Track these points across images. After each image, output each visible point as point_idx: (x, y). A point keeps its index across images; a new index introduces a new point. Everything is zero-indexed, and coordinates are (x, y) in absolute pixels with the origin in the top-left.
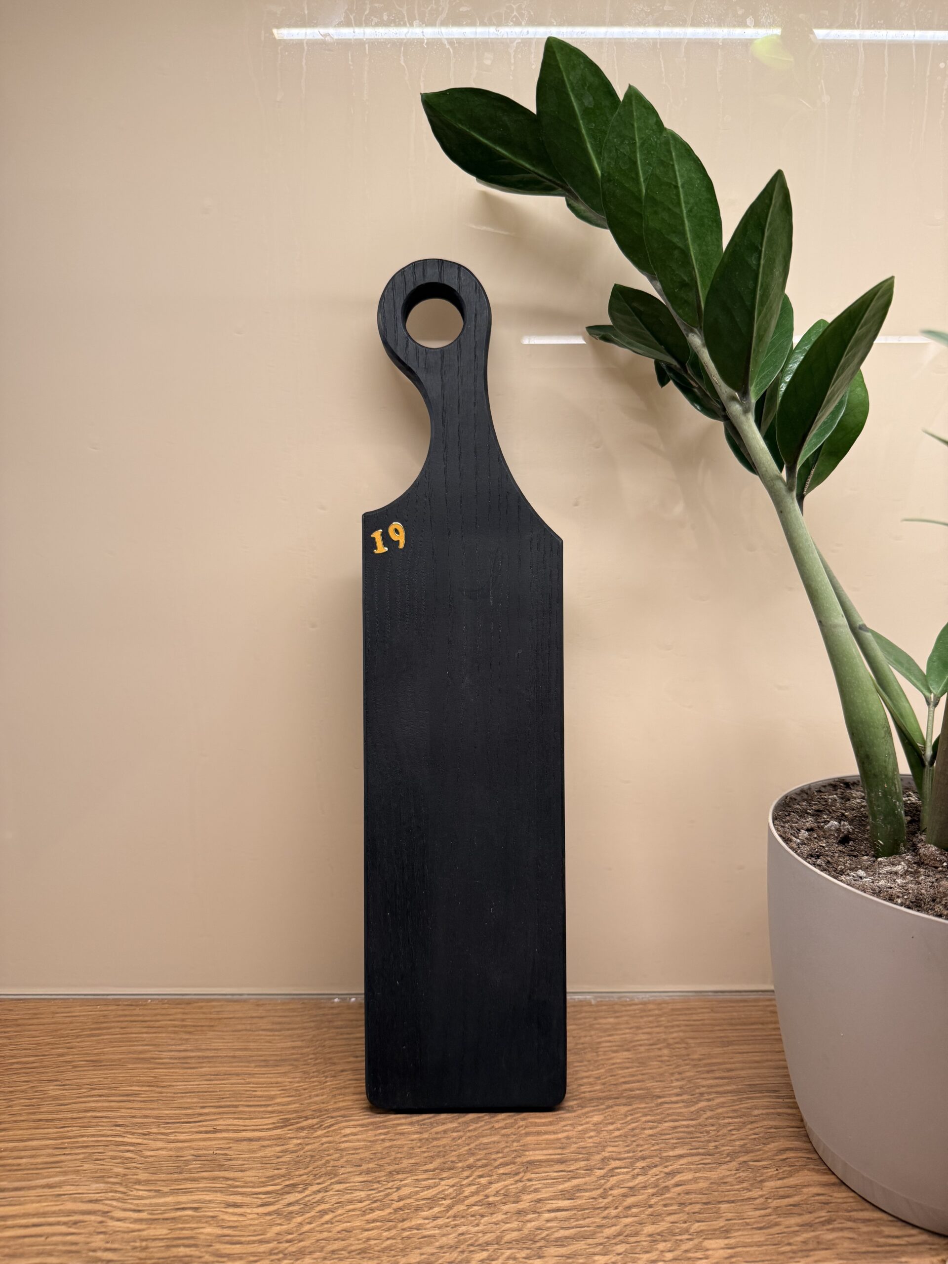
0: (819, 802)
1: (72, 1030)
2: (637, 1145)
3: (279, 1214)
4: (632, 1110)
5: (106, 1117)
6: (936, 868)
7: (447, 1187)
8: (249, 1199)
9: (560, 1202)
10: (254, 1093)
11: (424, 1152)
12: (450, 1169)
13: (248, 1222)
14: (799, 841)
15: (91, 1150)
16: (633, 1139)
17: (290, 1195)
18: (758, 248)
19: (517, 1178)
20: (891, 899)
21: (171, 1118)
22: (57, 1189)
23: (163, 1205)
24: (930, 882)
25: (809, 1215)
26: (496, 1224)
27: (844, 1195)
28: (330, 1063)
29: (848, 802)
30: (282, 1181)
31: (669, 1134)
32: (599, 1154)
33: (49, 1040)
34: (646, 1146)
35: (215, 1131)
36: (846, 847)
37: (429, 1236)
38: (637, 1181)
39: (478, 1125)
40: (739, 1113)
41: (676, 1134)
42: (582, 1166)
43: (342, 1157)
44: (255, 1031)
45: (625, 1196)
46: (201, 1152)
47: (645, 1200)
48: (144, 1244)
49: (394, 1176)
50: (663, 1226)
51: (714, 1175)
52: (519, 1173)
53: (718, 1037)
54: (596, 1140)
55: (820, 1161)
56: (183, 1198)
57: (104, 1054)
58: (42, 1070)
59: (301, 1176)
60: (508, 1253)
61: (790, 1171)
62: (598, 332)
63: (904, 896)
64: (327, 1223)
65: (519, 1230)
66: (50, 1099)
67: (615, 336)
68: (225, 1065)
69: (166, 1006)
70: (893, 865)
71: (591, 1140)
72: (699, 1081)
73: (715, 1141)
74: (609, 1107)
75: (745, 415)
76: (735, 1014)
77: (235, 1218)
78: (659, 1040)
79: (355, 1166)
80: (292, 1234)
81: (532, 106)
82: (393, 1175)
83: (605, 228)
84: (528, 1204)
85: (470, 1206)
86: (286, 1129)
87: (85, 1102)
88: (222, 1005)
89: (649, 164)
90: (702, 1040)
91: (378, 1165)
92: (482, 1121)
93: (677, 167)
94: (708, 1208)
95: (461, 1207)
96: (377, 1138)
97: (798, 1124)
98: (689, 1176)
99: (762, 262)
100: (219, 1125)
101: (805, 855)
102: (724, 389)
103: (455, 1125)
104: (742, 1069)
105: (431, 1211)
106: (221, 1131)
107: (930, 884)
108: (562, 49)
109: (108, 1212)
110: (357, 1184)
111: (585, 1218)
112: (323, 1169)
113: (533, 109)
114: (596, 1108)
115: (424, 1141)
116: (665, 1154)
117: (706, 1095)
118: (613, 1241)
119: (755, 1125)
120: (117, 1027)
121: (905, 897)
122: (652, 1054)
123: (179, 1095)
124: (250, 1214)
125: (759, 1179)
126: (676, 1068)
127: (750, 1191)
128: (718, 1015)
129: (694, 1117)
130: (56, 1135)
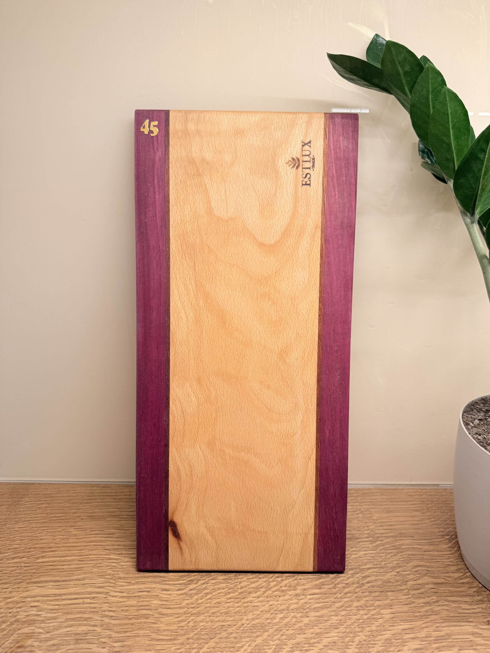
1: (78, 500)
3: (187, 595)
5: (101, 545)
7: (263, 582)
9: (315, 590)
13: (173, 598)
15: (96, 562)
17: (191, 585)
22: (83, 581)
23: (133, 589)
25: (428, 598)
26: (286, 601)
30: (186, 578)
31: (363, 557)
33: (68, 505)
34: (353, 564)
37: (256, 606)
38: (349, 581)
40: (395, 548)
41: (367, 558)
45: (344, 588)
47: (354, 590)
48: (127, 608)
50: (362, 602)
51: (384, 578)
53: (384, 508)
56: (142, 586)
57: (94, 512)
58: (67, 521)
60: (293, 614)
61: (419, 576)
64: (209, 599)
65: (297, 604)
66: (73, 536)
69: (121, 488)
72: (376, 531)
73: (385, 561)
76: (392, 496)
77: (167, 596)
78: (357, 509)
80: (193, 604)
84: (300, 591)
85: (273, 592)
87: (90, 537)
90: (377, 510)
94: (382, 594)
95: (269, 592)
104: (396, 525)
105: (256, 594)
109: (108, 593)
111: (326, 598)
116: (362, 567)
117: (380, 538)
118: (340, 610)
119: (403, 553)
120: (99, 499)
122: (354, 517)
124: (173, 594)
125: (405, 580)
126: (365, 524)
127: (401, 586)
128: (384, 497)
129: (375, 549)
130: (78, 554)
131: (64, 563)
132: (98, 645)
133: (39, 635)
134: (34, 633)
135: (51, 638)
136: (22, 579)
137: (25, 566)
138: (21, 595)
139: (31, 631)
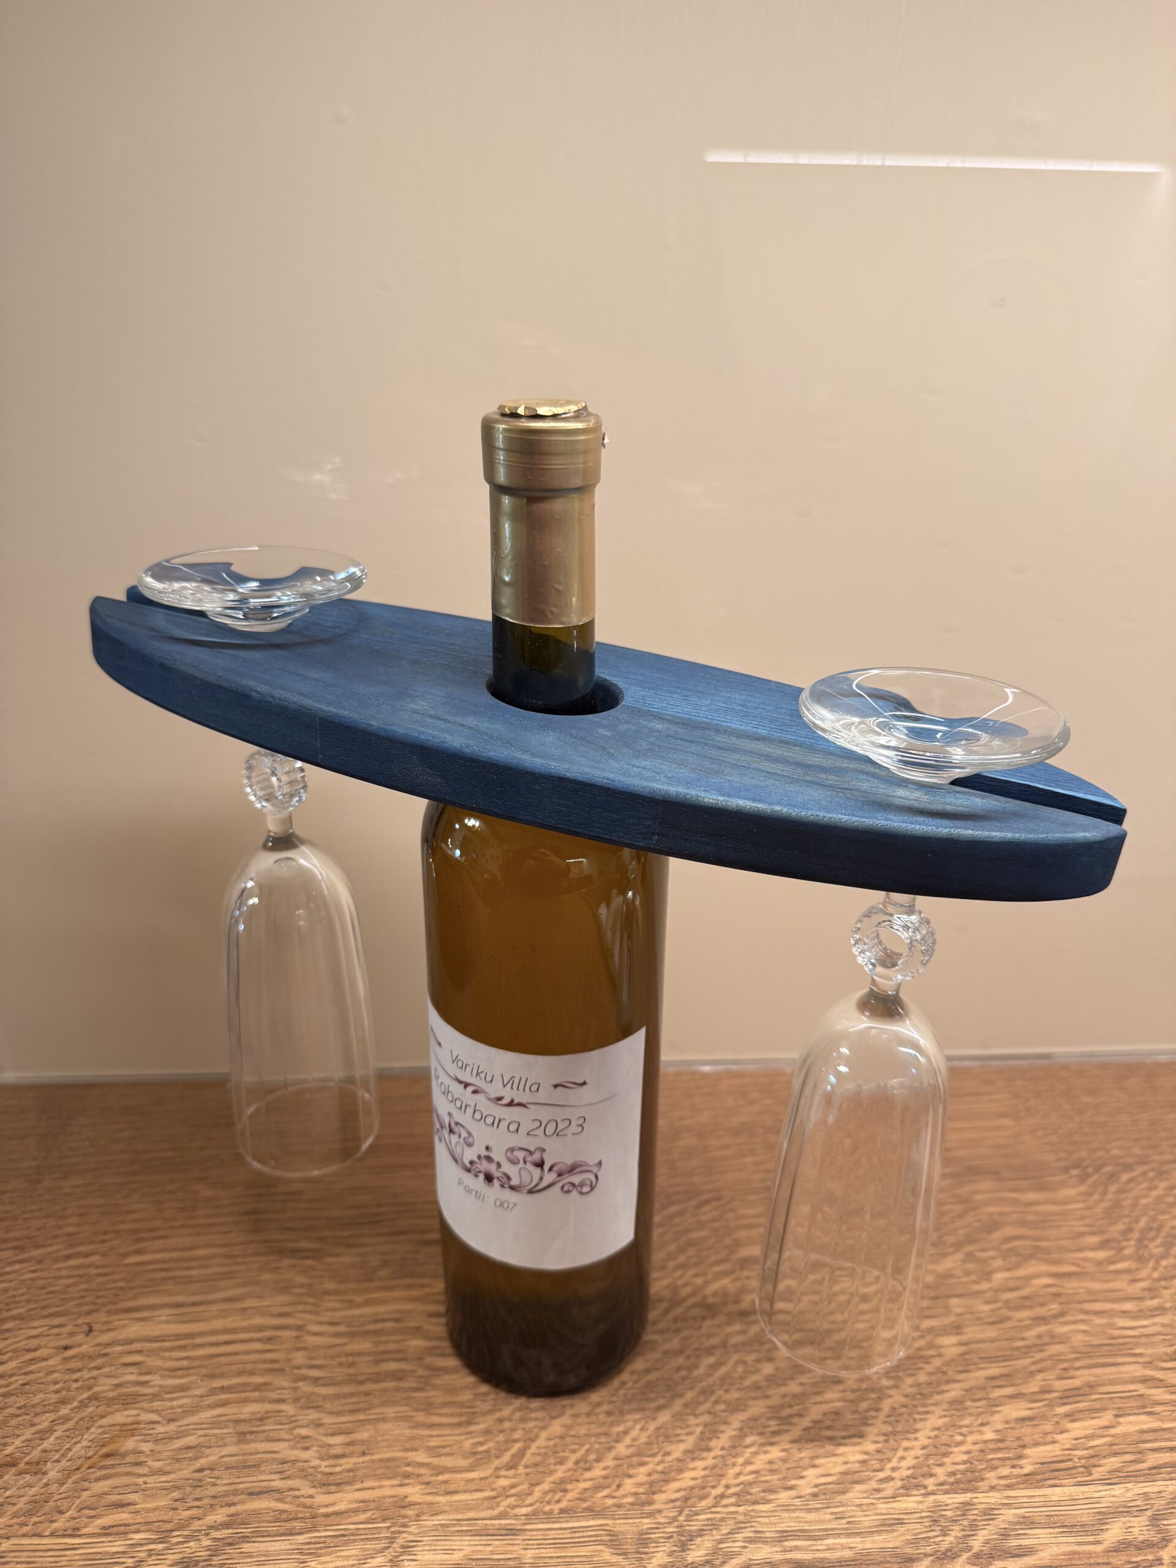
25: (1041, 1308)
131: (192, 1264)
132: (292, 1443)
133: (151, 1426)
134: (138, 1423)
135: (180, 1432)
136: (94, 1304)
137: (99, 1275)
138: (97, 1341)
139: (131, 1420)
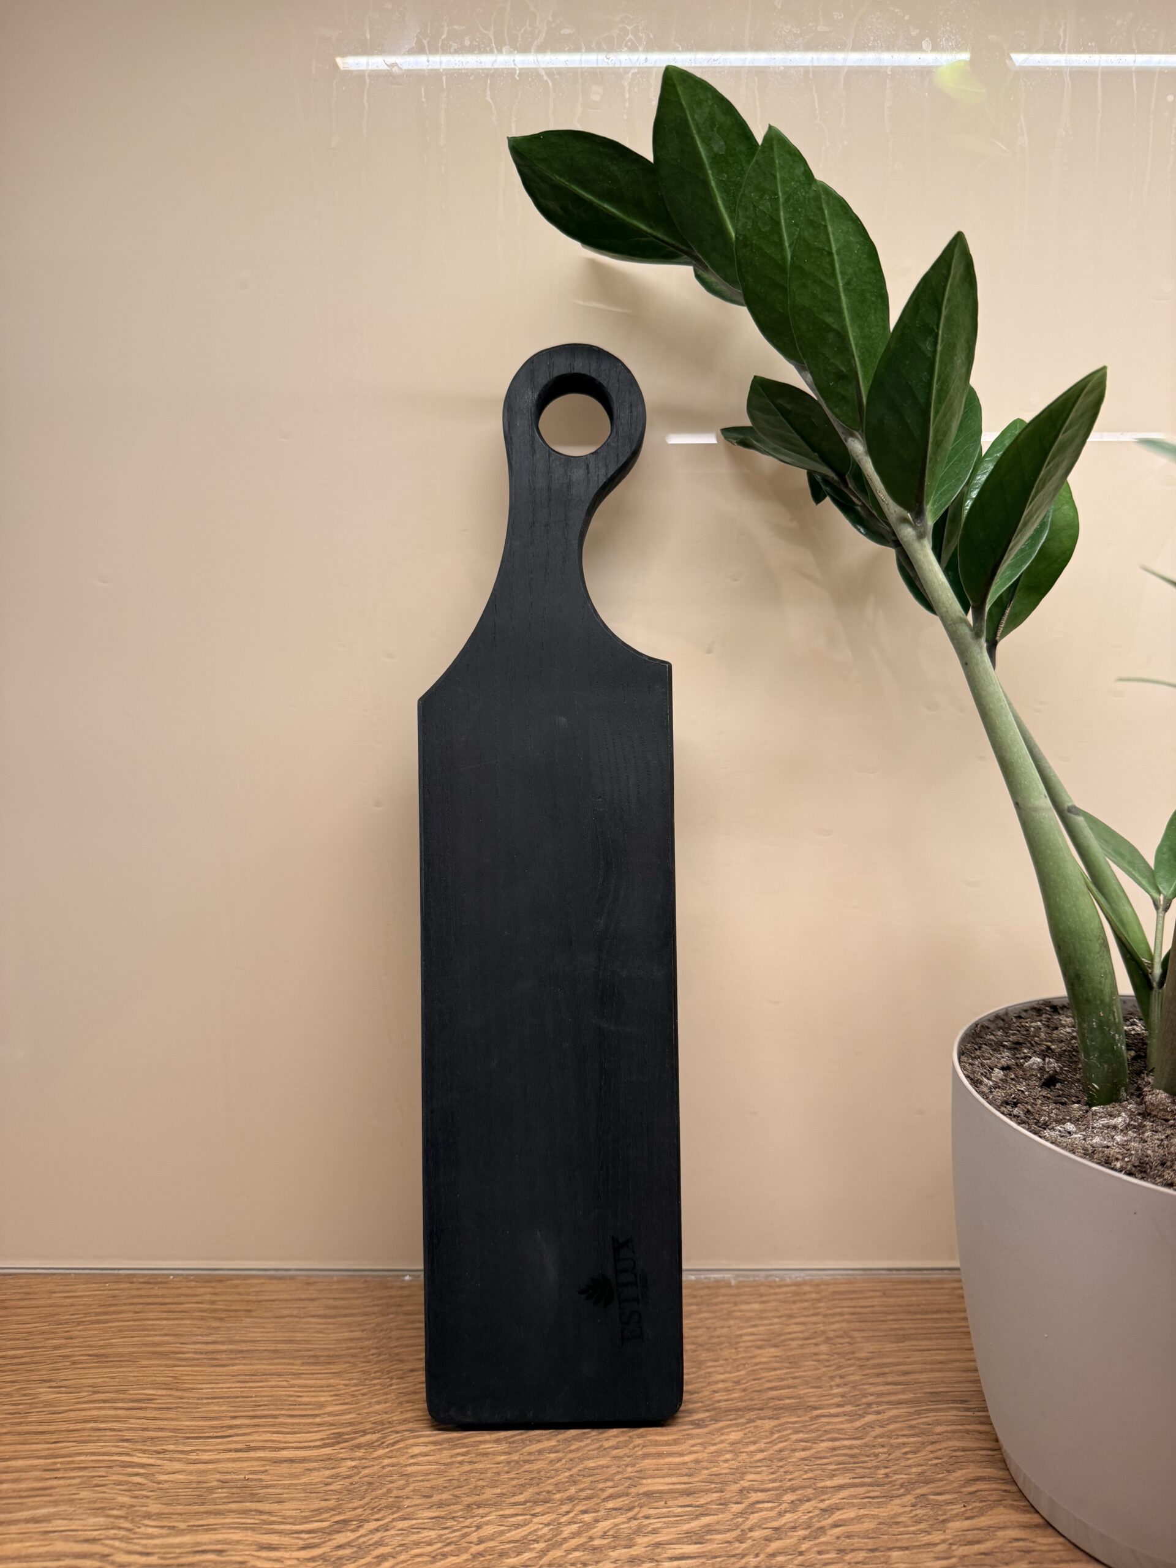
0: (1018, 1031)
1: (72, 1315)
2: (785, 1472)
3: (325, 1560)
4: (780, 1425)
5: (111, 1430)
6: (1167, 1120)
7: (542, 1526)
8: (287, 1539)
9: (685, 1546)
10: (299, 1399)
11: (513, 1479)
12: (546, 1502)
14: (991, 1083)
15: (90, 1472)
16: (781, 1464)
17: (340, 1535)
18: (932, 330)
19: (630, 1514)
20: (1107, 1162)
21: (193, 1431)
22: (45, 1524)
23: (179, 1546)
24: (1158, 1139)
27: (1051, 1540)
28: (397, 1360)
29: (1055, 1032)
30: (331, 1516)
31: (825, 1458)
32: (737, 1483)
33: (43, 1327)
34: (796, 1474)
35: (249, 1449)
36: (1051, 1091)
38: (783, 1521)
39: (582, 1444)
40: (917, 1431)
41: (836, 1458)
42: (713, 1499)
43: (407, 1484)
44: (303, 1318)
45: (768, 1539)
46: (228, 1477)
47: (795, 1545)
49: (474, 1511)
51: (883, 1512)
52: (634, 1507)
53: (892, 1329)
54: (734, 1465)
55: (1019, 1494)
56: (204, 1537)
57: (111, 1346)
58: (33, 1367)
59: (354, 1509)
61: (982, 1507)
62: (736, 436)
63: (1124, 1158)
66: (41, 1405)
67: (757, 440)
68: (264, 1362)
69: (193, 1284)
70: (1111, 1116)
71: (726, 1465)
72: (866, 1387)
73: (887, 1468)
74: (751, 1421)
75: (920, 542)
76: (914, 1299)
78: (816, 1332)
79: (424, 1496)
81: (647, 152)
82: (472, 1509)
83: (742, 305)
84: (644, 1550)
85: (569, 1551)
86: (337, 1447)
87: (85, 1410)
88: (263, 1283)
89: (796, 225)
90: (871, 1334)
91: (453, 1495)
92: (588, 1438)
93: (830, 229)
94: (875, 1557)
95: (557, 1553)
96: (454, 1459)
97: (991, 1445)
98: (851, 1513)
99: (939, 348)
100: (253, 1441)
101: (999, 1102)
102: (893, 509)
103: (553, 1443)
104: (921, 1372)
105: (519, 1557)
106: (255, 1449)
107: (1159, 1142)
108: (684, 81)
109: (108, 1555)
110: (426, 1521)
112: (384, 1501)
113: (649, 156)
114: (734, 1422)
115: (512, 1464)
116: (821, 1484)
117: (875, 1406)
119: (937, 1446)
120: (130, 1311)
121: (1126, 1159)
122: (807, 1351)
123: (205, 1401)
124: (288, 1559)
125: (941, 1518)
126: (837, 1369)
127: (929, 1534)
128: (891, 1301)
129: (859, 1435)
130: (46, 1453)
